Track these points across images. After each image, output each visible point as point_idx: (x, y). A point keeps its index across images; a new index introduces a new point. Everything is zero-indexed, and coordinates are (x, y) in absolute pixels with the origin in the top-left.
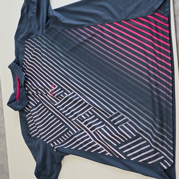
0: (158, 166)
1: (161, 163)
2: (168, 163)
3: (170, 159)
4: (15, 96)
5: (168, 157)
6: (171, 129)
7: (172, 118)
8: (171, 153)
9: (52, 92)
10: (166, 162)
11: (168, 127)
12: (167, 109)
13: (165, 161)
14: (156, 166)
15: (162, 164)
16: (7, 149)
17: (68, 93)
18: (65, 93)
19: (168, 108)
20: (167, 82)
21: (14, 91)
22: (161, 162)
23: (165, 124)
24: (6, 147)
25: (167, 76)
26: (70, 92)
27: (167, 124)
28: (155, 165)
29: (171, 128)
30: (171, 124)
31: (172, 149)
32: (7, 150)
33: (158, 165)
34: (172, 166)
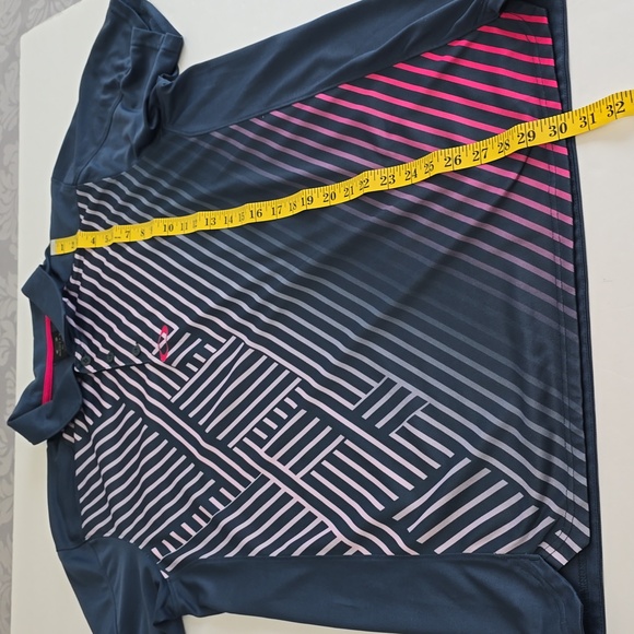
0: (533, 560)
1: (545, 545)
2: (569, 542)
3: (576, 522)
4: (37, 394)
5: (569, 518)
6: (577, 407)
7: (578, 365)
8: (579, 501)
9: (164, 350)
10: (563, 536)
11: (567, 403)
12: (560, 335)
13: (558, 533)
14: (526, 561)
15: (550, 550)
16: (10, 581)
17: (218, 345)
18: (208, 347)
19: (563, 330)
20: (557, 237)
21: (33, 378)
22: (544, 540)
23: (554, 392)
24: (11, 575)
25: (555, 214)
26: (222, 340)
27: (561, 389)
28: (525, 558)
29: (577, 403)
30: (575, 388)
31: (583, 481)
32: (10, 586)
33: (535, 553)
34: (585, 549)
